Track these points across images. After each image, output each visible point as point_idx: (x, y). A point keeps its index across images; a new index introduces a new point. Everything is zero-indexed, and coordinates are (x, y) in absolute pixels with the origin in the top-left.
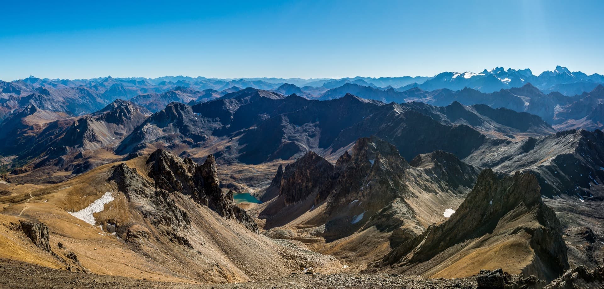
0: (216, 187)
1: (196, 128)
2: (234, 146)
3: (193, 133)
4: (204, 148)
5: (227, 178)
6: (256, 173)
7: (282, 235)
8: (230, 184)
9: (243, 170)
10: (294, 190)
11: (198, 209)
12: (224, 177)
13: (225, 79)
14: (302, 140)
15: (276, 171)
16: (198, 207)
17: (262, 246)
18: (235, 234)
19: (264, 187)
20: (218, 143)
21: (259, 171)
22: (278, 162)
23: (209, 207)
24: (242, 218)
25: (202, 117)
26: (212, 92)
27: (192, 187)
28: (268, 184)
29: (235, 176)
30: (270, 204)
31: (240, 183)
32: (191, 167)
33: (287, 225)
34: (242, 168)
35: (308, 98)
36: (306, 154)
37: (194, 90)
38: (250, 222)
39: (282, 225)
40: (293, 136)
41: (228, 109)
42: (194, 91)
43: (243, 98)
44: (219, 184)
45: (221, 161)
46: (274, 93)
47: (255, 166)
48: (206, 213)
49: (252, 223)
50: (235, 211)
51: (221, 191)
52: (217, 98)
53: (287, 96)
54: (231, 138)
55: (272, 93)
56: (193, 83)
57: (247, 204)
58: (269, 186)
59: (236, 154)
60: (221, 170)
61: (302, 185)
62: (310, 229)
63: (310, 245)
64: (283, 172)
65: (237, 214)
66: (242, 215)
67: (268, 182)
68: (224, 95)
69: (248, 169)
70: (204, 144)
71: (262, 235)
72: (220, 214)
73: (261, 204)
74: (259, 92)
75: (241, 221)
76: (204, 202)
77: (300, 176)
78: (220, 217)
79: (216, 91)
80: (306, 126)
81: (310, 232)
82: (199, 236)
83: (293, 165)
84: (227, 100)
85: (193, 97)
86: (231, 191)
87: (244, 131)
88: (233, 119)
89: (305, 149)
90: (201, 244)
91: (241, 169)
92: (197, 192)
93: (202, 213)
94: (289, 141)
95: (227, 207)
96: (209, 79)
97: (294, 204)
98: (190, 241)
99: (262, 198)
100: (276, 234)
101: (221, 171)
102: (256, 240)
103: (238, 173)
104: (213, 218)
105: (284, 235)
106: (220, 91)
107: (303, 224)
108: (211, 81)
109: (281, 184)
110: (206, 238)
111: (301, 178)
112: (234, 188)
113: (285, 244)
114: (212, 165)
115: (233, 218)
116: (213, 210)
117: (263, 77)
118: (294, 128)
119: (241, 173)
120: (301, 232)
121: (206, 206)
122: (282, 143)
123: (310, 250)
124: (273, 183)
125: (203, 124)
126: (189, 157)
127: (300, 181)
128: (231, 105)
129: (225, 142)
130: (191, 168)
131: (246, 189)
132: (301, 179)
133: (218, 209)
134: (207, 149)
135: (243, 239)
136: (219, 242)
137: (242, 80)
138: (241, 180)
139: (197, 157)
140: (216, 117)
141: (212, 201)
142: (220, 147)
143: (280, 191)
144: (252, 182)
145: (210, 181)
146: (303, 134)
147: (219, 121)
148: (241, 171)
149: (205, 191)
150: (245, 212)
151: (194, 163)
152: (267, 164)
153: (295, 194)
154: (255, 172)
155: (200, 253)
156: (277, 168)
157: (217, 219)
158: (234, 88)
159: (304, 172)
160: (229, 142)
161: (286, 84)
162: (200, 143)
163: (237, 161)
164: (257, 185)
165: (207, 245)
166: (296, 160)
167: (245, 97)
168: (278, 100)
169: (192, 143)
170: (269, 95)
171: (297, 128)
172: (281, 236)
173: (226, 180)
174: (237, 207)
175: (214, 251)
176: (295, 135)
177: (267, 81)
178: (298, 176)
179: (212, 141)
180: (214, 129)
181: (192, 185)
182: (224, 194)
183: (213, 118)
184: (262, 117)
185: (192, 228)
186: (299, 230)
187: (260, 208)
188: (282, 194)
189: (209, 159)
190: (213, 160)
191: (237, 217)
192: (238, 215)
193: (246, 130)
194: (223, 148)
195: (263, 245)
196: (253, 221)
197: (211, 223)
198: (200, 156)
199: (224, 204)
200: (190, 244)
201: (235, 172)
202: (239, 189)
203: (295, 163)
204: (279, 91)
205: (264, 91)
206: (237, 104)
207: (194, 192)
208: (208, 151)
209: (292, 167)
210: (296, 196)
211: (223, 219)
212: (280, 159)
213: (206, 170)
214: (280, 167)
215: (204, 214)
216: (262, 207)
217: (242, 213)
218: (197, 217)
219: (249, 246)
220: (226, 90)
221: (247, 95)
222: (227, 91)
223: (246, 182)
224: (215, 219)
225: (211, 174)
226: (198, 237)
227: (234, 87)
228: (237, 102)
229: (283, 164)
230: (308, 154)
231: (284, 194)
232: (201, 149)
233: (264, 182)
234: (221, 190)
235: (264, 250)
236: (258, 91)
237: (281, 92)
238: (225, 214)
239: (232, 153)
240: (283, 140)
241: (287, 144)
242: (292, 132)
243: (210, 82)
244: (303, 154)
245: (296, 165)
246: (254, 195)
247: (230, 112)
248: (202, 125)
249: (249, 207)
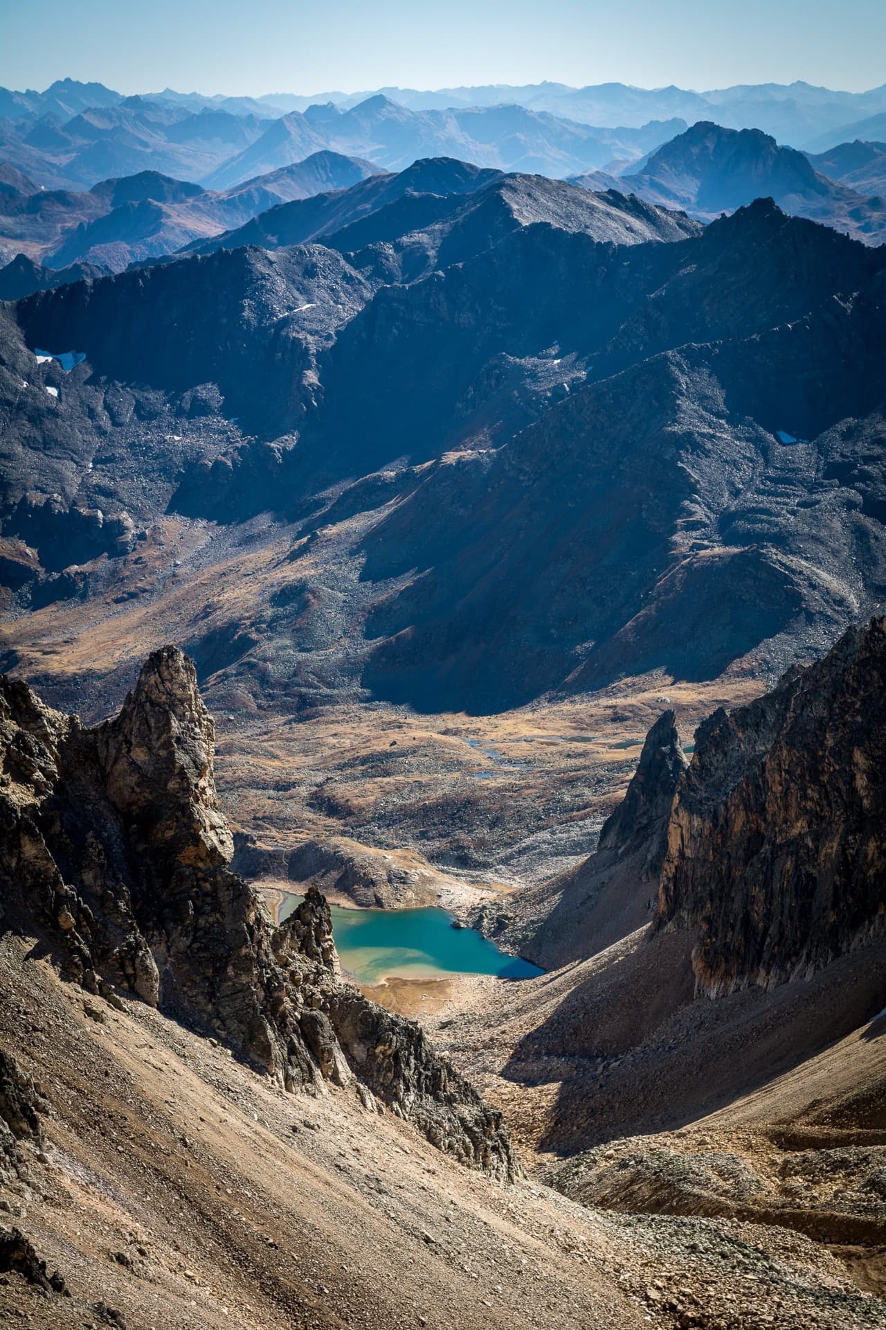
0: (213, 873)
1: (56, 464)
2: (334, 581)
3: (37, 498)
4: (117, 601)
5: (292, 809)
6: (489, 772)
7: (670, 1185)
8: (311, 847)
9: (404, 754)
10: (756, 891)
11: (89, 1023)
12: (263, 801)
13: (255, 96)
14: (816, 539)
15: (635, 753)
16: (89, 1012)
17: (535, 1256)
18: (352, 1181)
19: (551, 869)
20: (217, 568)
21: (513, 754)
22: (647, 696)
23: (168, 1012)
24: (399, 1074)
25: (93, 381)
26: (162, 198)
27: (42, 882)
28: (576, 848)
29: (343, 790)
30: (587, 984)
31: (379, 844)
32: (31, 739)
33: (710, 1121)
34: (395, 735)
35: (866, 229)
36: (846, 640)
37: (29, 185)
38: (450, 1100)
39: (670, 1121)
40: (748, 513)
41: (285, 322)
42: (25, 193)
43: (392, 236)
44: (228, 851)
45: (242, 691)
46: (614, 198)
47: (480, 722)
48: (144, 1053)
49: (467, 1111)
50: (348, 1029)
51: (243, 899)
52: (201, 243)
53: (713, 217)
54: (309, 530)
55: (599, 196)
56: (20, 128)
57: (427, 985)
58: (583, 858)
59: (345, 642)
60: (244, 751)
61: (813, 856)
62: (870, 1149)
63: (871, 1256)
64: (678, 763)
65: (359, 1051)
66: (396, 1056)
67: (575, 833)
68: (253, 215)
69: (431, 744)
70: (115, 578)
71: (537, 1188)
72: (240, 1057)
73: (526, 984)
74: (506, 195)
75: (389, 1096)
76: (127, 977)
77: (803, 789)
78: (240, 1075)
79: (191, 190)
80: (847, 436)
81: (871, 1170)
82: (101, 1207)
83: (751, 715)
84: (270, 254)
85: (19, 237)
86: (314, 899)
87: (405, 480)
88: (317, 391)
89: (841, 602)
90: (121, 1259)
91: (382, 746)
92: (78, 912)
93: (116, 1051)
94: (726, 543)
95: (293, 1006)
96: (134, 101)
97: (760, 981)
98: (40, 1245)
99: (538, 942)
100: (632, 1182)
101: (242, 765)
102: (498, 1223)
103: (365, 775)
104: (196, 1082)
105: (687, 1188)
106: (221, 188)
107: (818, 1121)
108: (151, 117)
109: (664, 844)
110: (154, 1219)
111: (809, 804)
112: (335, 875)
113: (693, 1248)
114: (175, 724)
115: (335, 1078)
116: (190, 1027)
117: (537, 82)
118: (764, 450)
119: (387, 774)
120: (804, 1172)
121: (141, 1007)
122: (676, 559)
123: (864, 1295)
124: (611, 840)
125: (101, 432)
126: (13, 675)
127: (799, 827)
128: (304, 291)
129: (264, 554)
130: (27, 749)
131: (426, 880)
132: (805, 811)
133: (233, 1025)
134: (137, 612)
135: (409, 1217)
136: (240, 1241)
137: (377, 102)
138: (387, 819)
139: (71, 669)
140: (191, 385)
141: (186, 967)
142: (229, 595)
143: (657, 892)
144: (462, 835)
145: (169, 834)
146: (827, 498)
147: (215, 405)
148: (387, 756)
149: (133, 900)
150: (414, 1036)
151: (50, 712)
152: (566, 707)
153: (768, 916)
154: (487, 763)
155: (114, 1315)
156: (641, 735)
157: (224, 1089)
158: (327, 161)
159: (831, 766)
160: (294, 556)
161: (705, 129)
162: (87, 567)
163: (356, 689)
164: (503, 853)
165: (161, 1262)
166: (773, 682)
167: (406, 231)
168: (648, 245)
169: (26, 570)
170: (584, 216)
171: (780, 450)
172: (665, 1192)
173: (282, 823)
174: (361, 1004)
175: (213, 1302)
176: (766, 502)
177: (566, 111)
178: (786, 793)
179: (172, 554)
180: (186, 463)
181: (41, 863)
182: (267, 919)
183: (175, 386)
184: (534, 376)
185: (49, 1158)
186: (789, 1156)
187: (519, 1011)
188: (671, 914)
189: (153, 679)
190: (184, 687)
191: (363, 1072)
192: (372, 1056)
193: (417, 469)
194: (253, 600)
195: (547, 1252)
196: (471, 1095)
197: (185, 1118)
198: (87, 665)
199: (267, 987)
200: (43, 1266)
201: (341, 767)
202: (373, 883)
203: (768, 697)
204: (653, 185)
205: (541, 181)
206: (348, 279)
207: (57, 912)
208: (143, 622)
209: (744, 726)
210: (773, 930)
211: (262, 1088)
212: (659, 676)
213: (139, 755)
214: (663, 731)
215: (133, 1056)
216: (538, 1001)
217: (396, 1040)
218: (84, 1083)
219: (450, 1261)
220: (265, 180)
221: (419, 214)
222: (270, 188)
223: (423, 835)
224: (209, 1090)
225: (172, 785)
226: (95, 1216)
227: (326, 154)
228: (348, 268)
229: (683, 708)
230: (859, 641)
231: (685, 914)
232: (93, 609)
233: (545, 835)
234: (246, 888)
235: (550, 1284)
236: (501, 185)
237: (667, 193)
238: (278, 1051)
239: (320, 633)
240: (682, 540)
241: (712, 569)
242: (749, 483)
243: (146, 122)
244: (822, 640)
245: (771, 718)
246: (478, 924)
247: (297, 342)
248: (97, 442)
249: (441, 1005)
